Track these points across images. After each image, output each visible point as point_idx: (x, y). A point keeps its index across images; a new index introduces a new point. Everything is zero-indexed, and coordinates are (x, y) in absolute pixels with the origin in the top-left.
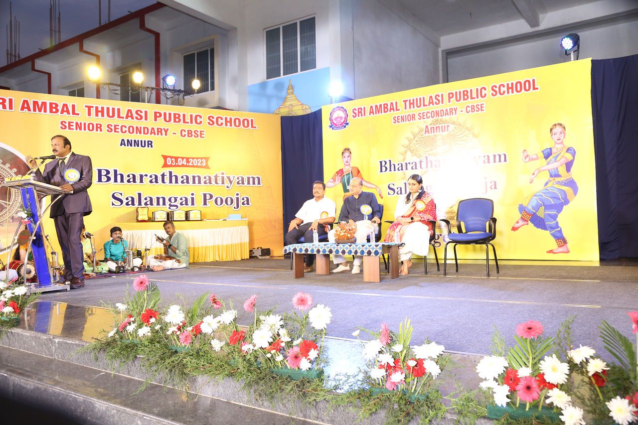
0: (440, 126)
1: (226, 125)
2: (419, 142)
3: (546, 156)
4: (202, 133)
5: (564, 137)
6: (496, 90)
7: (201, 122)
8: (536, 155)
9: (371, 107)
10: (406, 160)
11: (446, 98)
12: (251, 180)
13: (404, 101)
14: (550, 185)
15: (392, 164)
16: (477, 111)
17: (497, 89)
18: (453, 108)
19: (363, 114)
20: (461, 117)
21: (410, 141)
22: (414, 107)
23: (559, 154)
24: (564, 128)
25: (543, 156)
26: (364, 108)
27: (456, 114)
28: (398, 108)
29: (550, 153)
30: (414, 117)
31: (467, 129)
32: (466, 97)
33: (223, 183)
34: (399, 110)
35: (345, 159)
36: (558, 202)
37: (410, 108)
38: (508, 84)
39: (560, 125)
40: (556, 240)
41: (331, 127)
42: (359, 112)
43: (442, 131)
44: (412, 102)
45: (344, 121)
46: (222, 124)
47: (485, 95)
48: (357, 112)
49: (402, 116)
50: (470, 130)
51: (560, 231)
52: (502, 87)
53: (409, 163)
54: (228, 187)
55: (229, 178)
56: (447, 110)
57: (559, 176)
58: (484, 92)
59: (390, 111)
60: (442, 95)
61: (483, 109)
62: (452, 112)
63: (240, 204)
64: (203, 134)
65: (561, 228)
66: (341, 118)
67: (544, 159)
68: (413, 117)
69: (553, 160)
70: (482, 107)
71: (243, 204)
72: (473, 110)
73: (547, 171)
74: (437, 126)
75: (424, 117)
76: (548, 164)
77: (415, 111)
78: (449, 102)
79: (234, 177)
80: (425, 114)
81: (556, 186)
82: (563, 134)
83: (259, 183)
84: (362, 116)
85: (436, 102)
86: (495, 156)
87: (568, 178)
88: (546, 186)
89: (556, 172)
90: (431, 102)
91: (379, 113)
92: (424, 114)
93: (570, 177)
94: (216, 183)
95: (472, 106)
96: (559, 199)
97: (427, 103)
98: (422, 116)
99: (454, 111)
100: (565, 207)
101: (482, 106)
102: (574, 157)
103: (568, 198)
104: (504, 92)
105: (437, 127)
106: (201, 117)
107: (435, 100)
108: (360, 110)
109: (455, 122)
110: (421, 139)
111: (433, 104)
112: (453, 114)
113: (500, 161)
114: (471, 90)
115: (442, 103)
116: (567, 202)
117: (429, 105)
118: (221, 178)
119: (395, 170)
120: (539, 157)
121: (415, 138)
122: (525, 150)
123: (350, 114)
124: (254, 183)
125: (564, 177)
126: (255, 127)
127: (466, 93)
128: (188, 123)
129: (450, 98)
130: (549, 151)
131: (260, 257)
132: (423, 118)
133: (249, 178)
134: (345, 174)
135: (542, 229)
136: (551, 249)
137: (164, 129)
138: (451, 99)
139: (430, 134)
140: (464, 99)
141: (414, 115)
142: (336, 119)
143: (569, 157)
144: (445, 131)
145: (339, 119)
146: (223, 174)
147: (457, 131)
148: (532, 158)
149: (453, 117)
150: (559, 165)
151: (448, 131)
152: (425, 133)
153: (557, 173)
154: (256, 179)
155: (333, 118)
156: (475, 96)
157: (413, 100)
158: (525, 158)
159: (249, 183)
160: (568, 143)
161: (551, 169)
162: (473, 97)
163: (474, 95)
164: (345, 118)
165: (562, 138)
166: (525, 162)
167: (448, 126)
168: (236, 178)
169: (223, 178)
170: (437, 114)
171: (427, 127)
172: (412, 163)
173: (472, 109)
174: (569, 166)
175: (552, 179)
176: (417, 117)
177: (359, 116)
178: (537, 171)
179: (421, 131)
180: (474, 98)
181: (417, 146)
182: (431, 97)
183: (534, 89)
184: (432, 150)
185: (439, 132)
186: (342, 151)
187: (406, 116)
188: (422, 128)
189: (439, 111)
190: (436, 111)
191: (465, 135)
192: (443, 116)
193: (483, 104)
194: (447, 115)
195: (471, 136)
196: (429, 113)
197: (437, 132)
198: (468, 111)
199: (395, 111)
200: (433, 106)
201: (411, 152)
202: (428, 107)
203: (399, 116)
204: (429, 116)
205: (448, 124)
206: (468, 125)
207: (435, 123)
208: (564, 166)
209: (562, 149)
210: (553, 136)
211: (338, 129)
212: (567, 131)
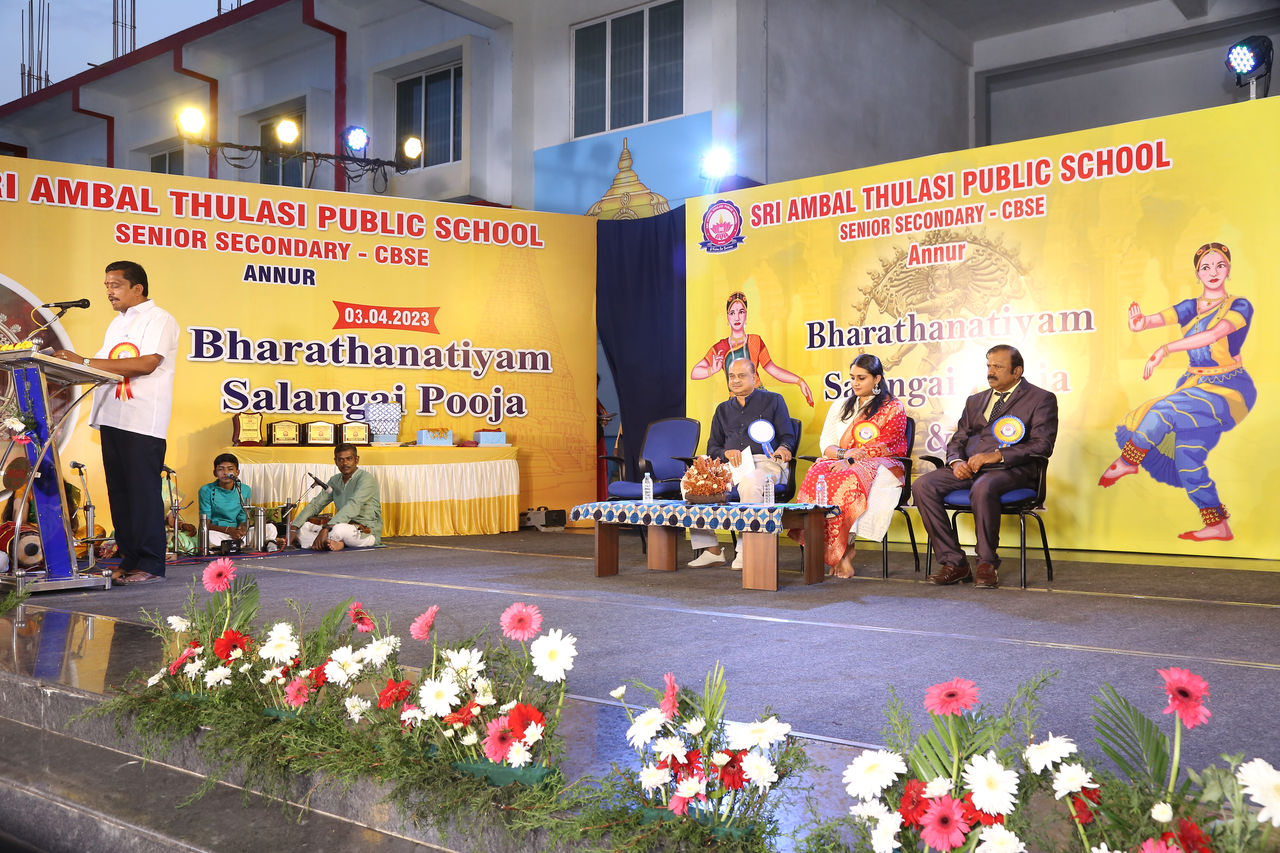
0: (944, 246)
1: (476, 238)
2: (896, 283)
3: (1182, 317)
4: (424, 254)
5: (1227, 276)
6: (1072, 168)
7: (421, 231)
8: (1160, 314)
9: (794, 202)
10: (866, 321)
11: (959, 183)
12: (529, 358)
13: (864, 190)
14: (1190, 383)
15: (835, 329)
16: (1027, 212)
17: (1075, 165)
18: (973, 206)
19: (775, 220)
20: (991, 226)
21: (877, 279)
22: (886, 205)
23: (1217, 311)
24: (1228, 254)
25: (1176, 318)
26: (778, 204)
27: (979, 220)
28: (852, 206)
29: (1192, 312)
30: (887, 227)
31: (1005, 254)
32: (1003, 182)
33: (466, 364)
34: (854, 209)
35: (734, 318)
36: (1208, 423)
37: (878, 206)
38: (1100, 154)
39: (1219, 246)
40: (1201, 510)
41: (703, 245)
42: (766, 214)
43: (949, 259)
44: (882, 192)
45: (733, 233)
46: (467, 235)
47: (1048, 177)
48: (761, 213)
49: (859, 224)
50: (1011, 257)
51: (1212, 490)
52: (1086, 159)
53: (874, 329)
54: (476, 373)
55: (479, 353)
56: (959, 210)
57: (1211, 363)
58: (1044, 171)
59: (834, 213)
60: (950, 177)
61: (1041, 209)
62: (971, 215)
63: (503, 410)
64: (426, 257)
65: (1214, 484)
66: (727, 226)
67: (1179, 325)
68: (885, 226)
69: (1200, 327)
70: (1038, 206)
71: (510, 411)
72: (1019, 212)
73: (1186, 352)
74: (938, 246)
76: (1186, 336)
77: (890, 212)
78: (966, 193)
79: (491, 352)
80: (911, 220)
81: (1204, 386)
82: (1224, 269)
83: (545, 367)
84: (772, 222)
85: (935, 194)
86: (1065, 316)
87: (1233, 368)
88: (1179, 389)
89: (1206, 354)
90: (925, 194)
91: (809, 217)
92: (909, 220)
93: (1239, 366)
94: (452, 363)
95: (1016, 202)
96: (1211, 416)
97: (915, 195)
98: (904, 225)
99: (975, 215)
100: (1224, 435)
101: (1041, 202)
102: (1248, 320)
103: (1233, 413)
104: (1091, 171)
105: (936, 250)
106: (420, 220)
107: (933, 189)
108: (768, 209)
109: (979, 238)
110: (902, 275)
111: (930, 198)
112: (973, 221)
113: (1077, 327)
114: (1016, 167)
115: (951, 195)
117: (921, 200)
118: (462, 353)
119: (841, 344)
120: (1167, 319)
121: (887, 272)
122: (1134, 305)
123: (748, 217)
124: (534, 366)
125: (1225, 366)
126: (541, 244)
127: (1003, 173)
128: (392, 232)
129: (967, 184)
130: (1189, 305)
131: (543, 529)
132: (907, 229)
133: (523, 355)
134: (732, 350)
135: (1169, 483)
136: (1189, 530)
137: (341, 245)
138: (970, 187)
139: (921, 265)
140: (999, 187)
141: (888, 221)
142: (715, 228)
143: (1237, 320)
144: (954, 258)
145: (722, 229)
146: (466, 344)
147: (982, 258)
148: (1150, 322)
149: (975, 227)
150: (1214, 338)
151: (960, 258)
152: (911, 263)
153: (1207, 358)
154: (540, 359)
155: (711, 226)
156: (1025, 181)
157: (886, 187)
158: (1135, 322)
159: (523, 366)
160: (1235, 288)
161: (1195, 349)
162: (1020, 181)
163: (1023, 178)
164: (736, 227)
165: (1221, 277)
166: (1135, 331)
167: (961, 247)
168: (495, 353)
169: (466, 353)
170: (938, 219)
171: (914, 248)
172: (880, 329)
173: (1016, 209)
174: (1236, 340)
175: (1195, 370)
176: (893, 226)
177: (765, 223)
178: (1161, 352)
179: (901, 256)
180: (1022, 185)
181: (893, 290)
182: (925, 182)
183: (1161, 164)
184: (924, 300)
185: (942, 260)
186: (727, 298)
187: (868, 222)
188: (903, 251)
189: (941, 212)
190: (936, 213)
191: (999, 269)
192: (951, 224)
193: (1042, 199)
194: (959, 223)
195: (1013, 270)
196: (920, 218)
197: (936, 261)
198: (1007, 214)
199: (846, 213)
200: (930, 201)
201: (879, 304)
202: (918, 203)
203: (854, 224)
204: (921, 225)
205: (962, 243)
206: (1007, 246)
207: (933, 241)
208: (1225, 341)
209: (1222, 302)
210: (1202, 272)
211: (719, 251)
212: (1233, 262)
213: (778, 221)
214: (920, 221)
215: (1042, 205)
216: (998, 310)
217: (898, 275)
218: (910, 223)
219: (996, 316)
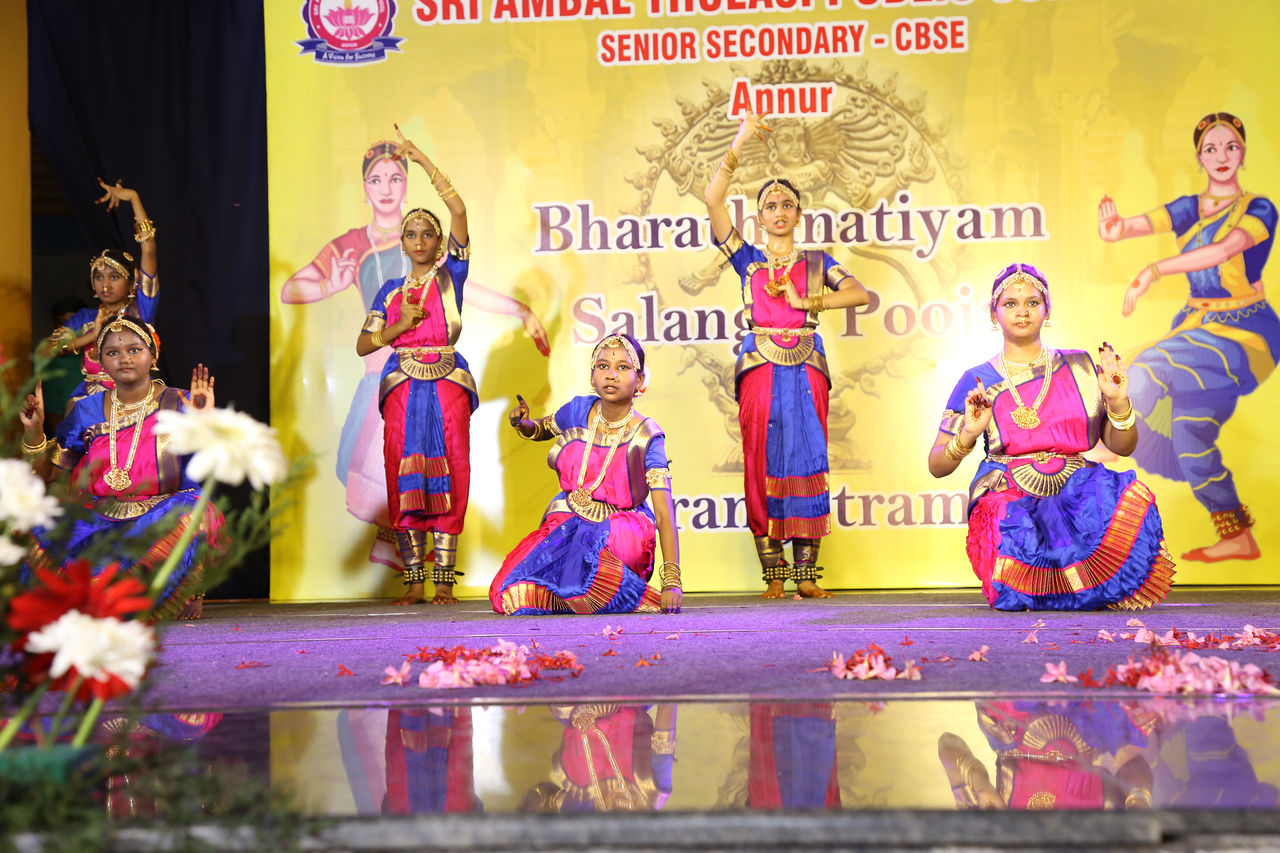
0: (796, 88)
2: (707, 144)
3: (1178, 223)
5: (1241, 163)
8: (1146, 216)
10: (652, 207)
14: (1191, 322)
15: (592, 219)
16: (936, 43)
18: (846, 25)
19: (467, 14)
20: (877, 61)
21: (673, 136)
22: (689, 8)
23: (1227, 216)
24: (1241, 130)
25: (1168, 222)
27: (857, 49)
28: (623, 4)
29: (1192, 215)
30: (691, 46)
31: (900, 108)
34: (627, 10)
35: (379, 190)
36: (1219, 383)
37: (674, 8)
39: (1228, 118)
40: (1213, 515)
41: (308, 46)
42: (448, 1)
43: (804, 109)
45: (376, 30)
49: (637, 37)
50: (911, 114)
51: (1228, 484)
53: (668, 222)
56: (822, 30)
57: (1223, 293)
59: (589, 12)
61: (959, 40)
62: (843, 40)
65: (1230, 475)
66: (362, 15)
67: (1173, 235)
68: (688, 45)
69: (1203, 237)
70: (955, 34)
72: (923, 41)
73: (1183, 276)
74: (784, 86)
75: (732, 49)
76: (1185, 250)
77: (696, 21)
78: (833, 2)
80: (736, 38)
81: (1212, 327)
82: (1235, 153)
84: (460, 15)
86: (999, 213)
87: (1253, 300)
88: (1178, 330)
89: (1213, 278)
91: (538, 14)
92: (732, 38)
93: (1260, 298)
95: (918, 26)
96: (1222, 372)
98: (723, 45)
99: (849, 39)
100: (1243, 401)
101: (959, 29)
102: (1271, 229)
103: (1254, 368)
105: (781, 93)
109: (856, 78)
110: (719, 132)
112: (845, 49)
113: (1018, 232)
115: (807, 3)
116: (1248, 384)
117: (753, 5)
119: (604, 245)
120: (1157, 224)
121: (691, 125)
122: (1107, 200)
123: (409, 3)
125: (1240, 298)
130: (1188, 205)
132: (728, 54)
134: (375, 249)
135: (1166, 475)
136: (1196, 546)
141: (692, 36)
142: (335, 17)
143: (1256, 229)
144: (813, 109)
145: (349, 19)
147: (860, 112)
148: (1131, 228)
149: (849, 60)
150: (1224, 255)
151: (824, 109)
152: (735, 112)
153: (1215, 284)
155: (324, 11)
158: (1108, 227)
160: (1253, 183)
161: (1198, 271)
164: (382, 18)
165: (1233, 164)
166: (1108, 240)
167: (826, 92)
170: (785, 41)
171: (742, 87)
172: (679, 223)
173: (919, 36)
174: (1255, 259)
175: (1198, 303)
176: (702, 46)
177: (446, 16)
178: (1148, 274)
179: (719, 99)
181: (702, 157)
185: (792, 110)
186: (363, 152)
187: (655, 36)
188: (721, 91)
189: (790, 30)
190: (781, 31)
191: (890, 132)
192: (808, 50)
193: (961, 23)
194: (822, 50)
195: (913, 136)
196: (752, 36)
197: (781, 110)
198: (904, 43)
199: (611, 15)
200: (769, 10)
201: (676, 180)
202: (747, 11)
203: (628, 37)
204: (753, 49)
205: (827, 85)
206: (904, 94)
207: (776, 77)
208: (1240, 259)
209: (1234, 203)
210: (1205, 156)
211: (344, 61)
212: (1249, 143)
213: (474, 15)
214: (750, 42)
215: (961, 34)
216: (890, 199)
217: (712, 131)
218: (734, 43)
219: (886, 209)
